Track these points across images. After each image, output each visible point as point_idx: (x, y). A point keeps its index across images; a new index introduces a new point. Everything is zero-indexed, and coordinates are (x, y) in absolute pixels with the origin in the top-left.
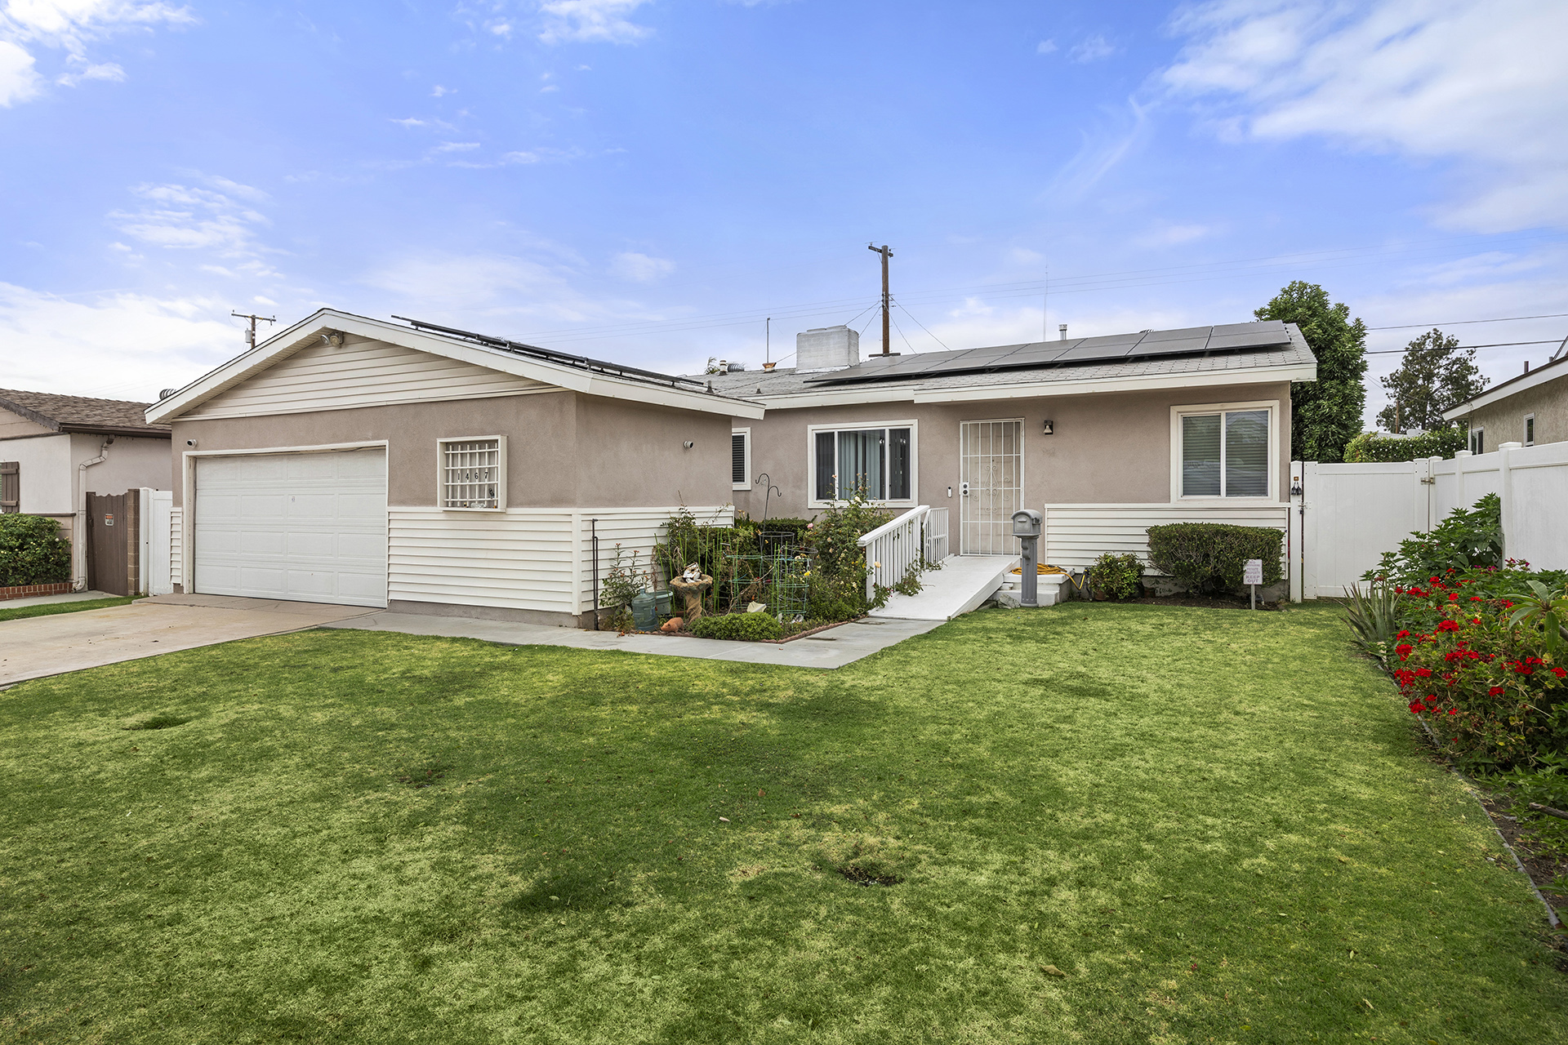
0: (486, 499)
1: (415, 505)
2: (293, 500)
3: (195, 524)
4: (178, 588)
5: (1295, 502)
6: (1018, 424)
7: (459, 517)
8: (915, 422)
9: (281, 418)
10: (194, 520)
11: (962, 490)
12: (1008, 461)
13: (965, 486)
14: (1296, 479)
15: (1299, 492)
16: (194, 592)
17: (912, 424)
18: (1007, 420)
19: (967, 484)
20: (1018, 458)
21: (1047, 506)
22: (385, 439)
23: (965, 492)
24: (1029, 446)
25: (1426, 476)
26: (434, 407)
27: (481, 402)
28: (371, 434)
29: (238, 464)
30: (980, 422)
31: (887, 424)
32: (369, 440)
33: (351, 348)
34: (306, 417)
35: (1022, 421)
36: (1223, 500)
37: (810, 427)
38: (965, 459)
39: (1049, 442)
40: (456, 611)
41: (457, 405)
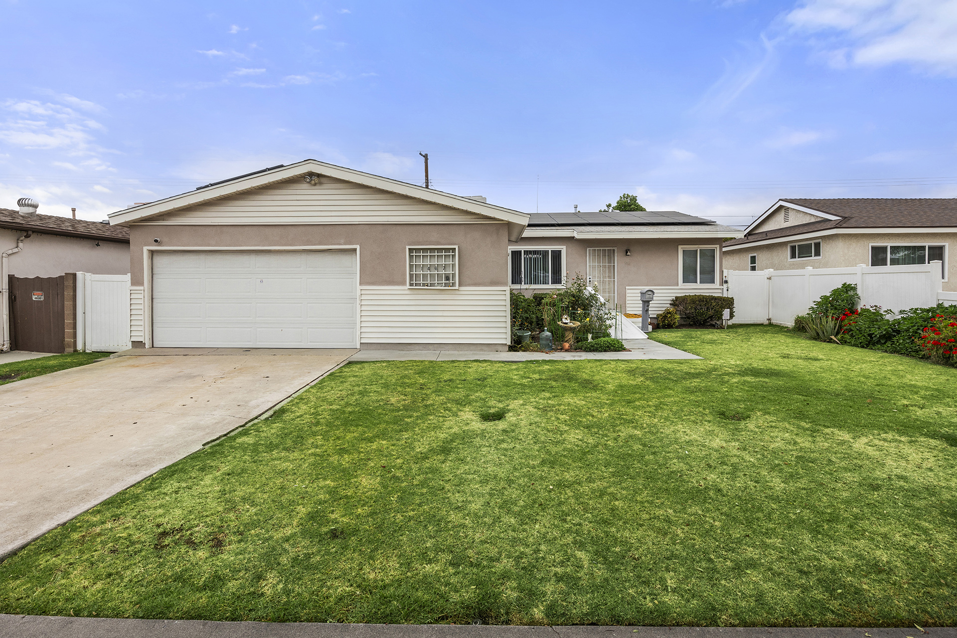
0: (444, 282)
1: (383, 285)
2: (262, 281)
3: (152, 299)
4: (137, 344)
5: (725, 286)
6: (614, 250)
7: (420, 292)
8: (564, 247)
9: (255, 228)
10: (152, 295)
11: (588, 280)
12: (609, 267)
13: (590, 278)
14: (726, 277)
15: (726, 282)
16: (153, 347)
17: (563, 249)
18: (609, 248)
19: (591, 277)
20: (614, 266)
21: (627, 287)
22: (356, 244)
23: (590, 281)
24: (618, 260)
25: (768, 277)
26: (399, 227)
27: (437, 226)
28: (343, 241)
29: (202, 257)
30: (596, 249)
31: (550, 248)
32: (341, 244)
33: (325, 186)
34: (281, 229)
35: (615, 249)
36: (698, 285)
37: (509, 247)
38: (590, 266)
39: (627, 259)
40: (417, 347)
41: (419, 227)
